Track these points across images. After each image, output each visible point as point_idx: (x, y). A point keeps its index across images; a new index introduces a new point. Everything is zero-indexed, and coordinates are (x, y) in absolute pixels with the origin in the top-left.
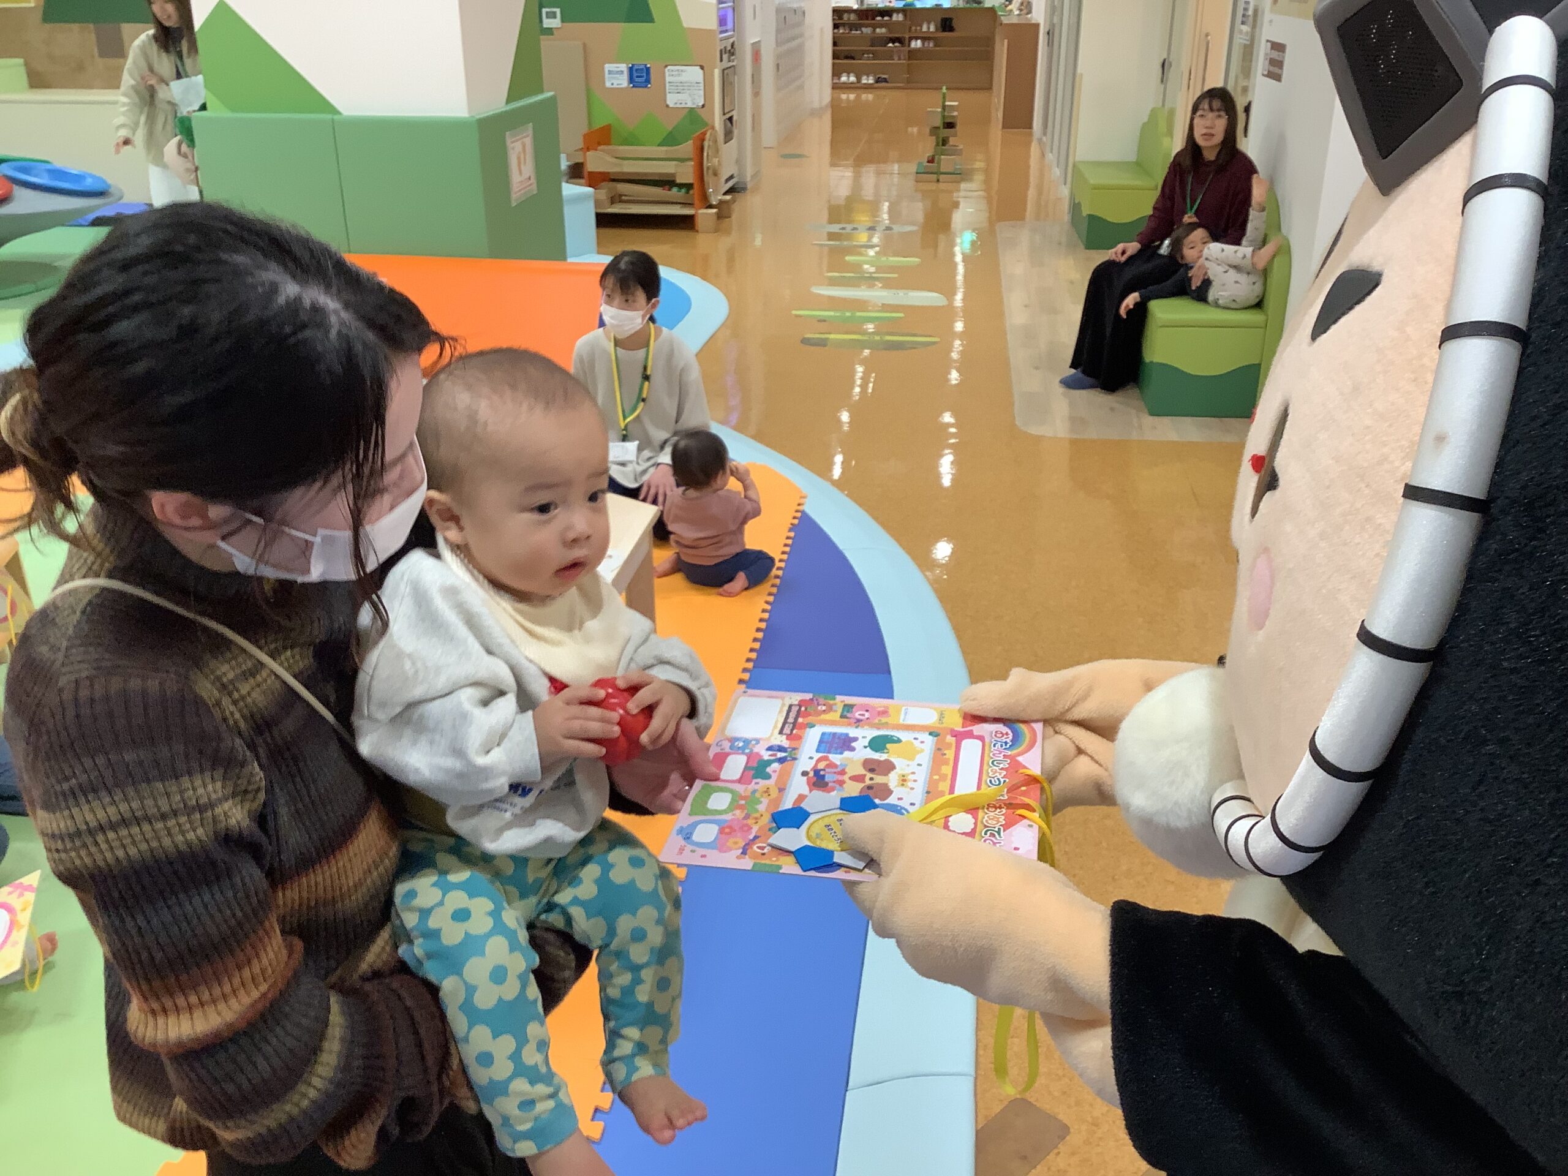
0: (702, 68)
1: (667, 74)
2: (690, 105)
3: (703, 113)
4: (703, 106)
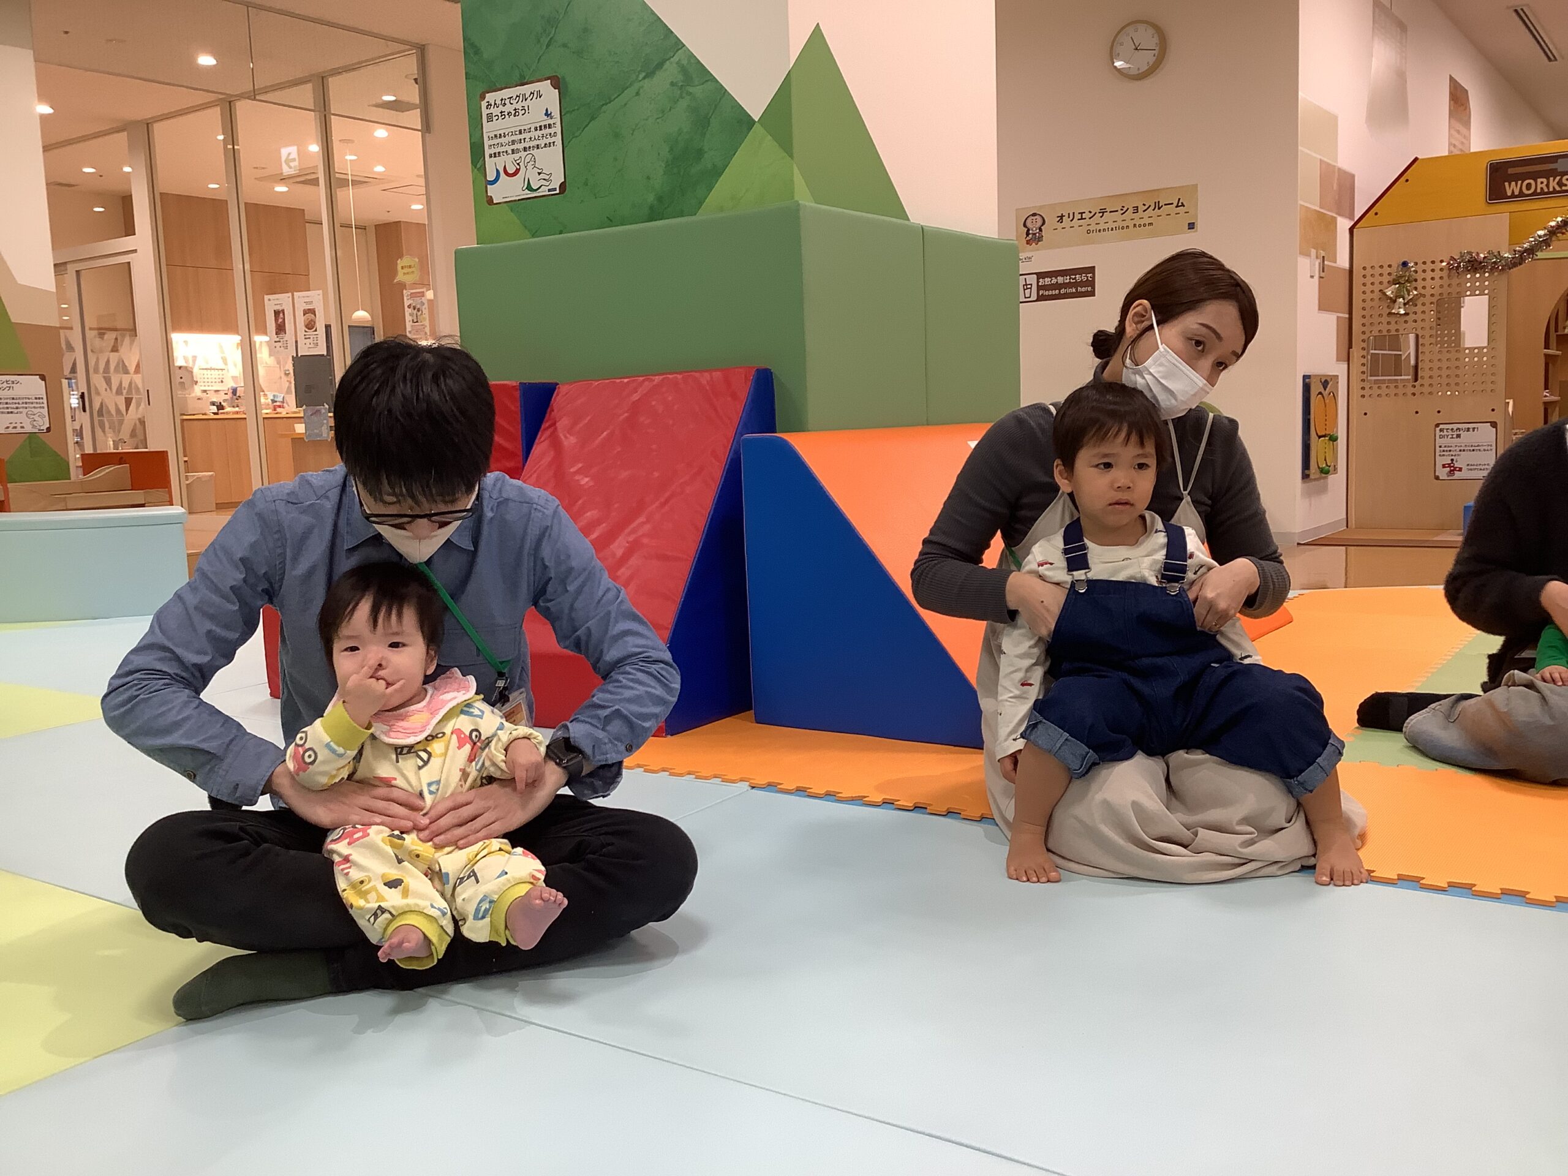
0: (43, 378)
2: (29, 429)
3: (46, 438)
4: (49, 430)
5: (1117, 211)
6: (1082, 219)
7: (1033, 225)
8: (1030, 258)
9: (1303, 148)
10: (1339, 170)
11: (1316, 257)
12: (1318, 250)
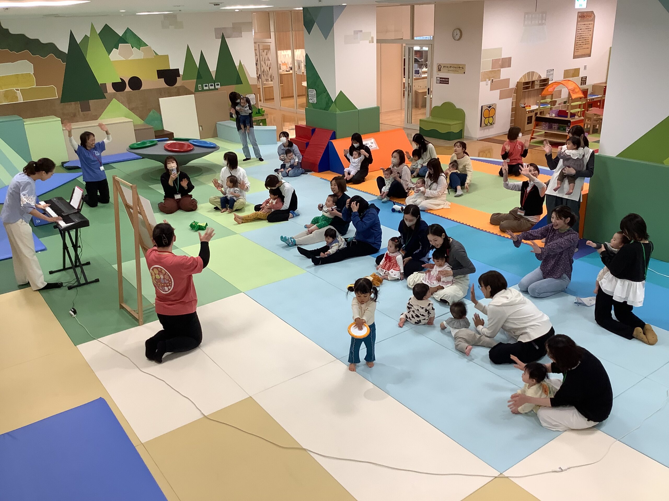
4: (256, 104)
5: (453, 67)
6: (447, 68)
7: (440, 67)
8: (439, 73)
9: (483, 60)
10: (502, 59)
11: (489, 80)
12: (490, 78)
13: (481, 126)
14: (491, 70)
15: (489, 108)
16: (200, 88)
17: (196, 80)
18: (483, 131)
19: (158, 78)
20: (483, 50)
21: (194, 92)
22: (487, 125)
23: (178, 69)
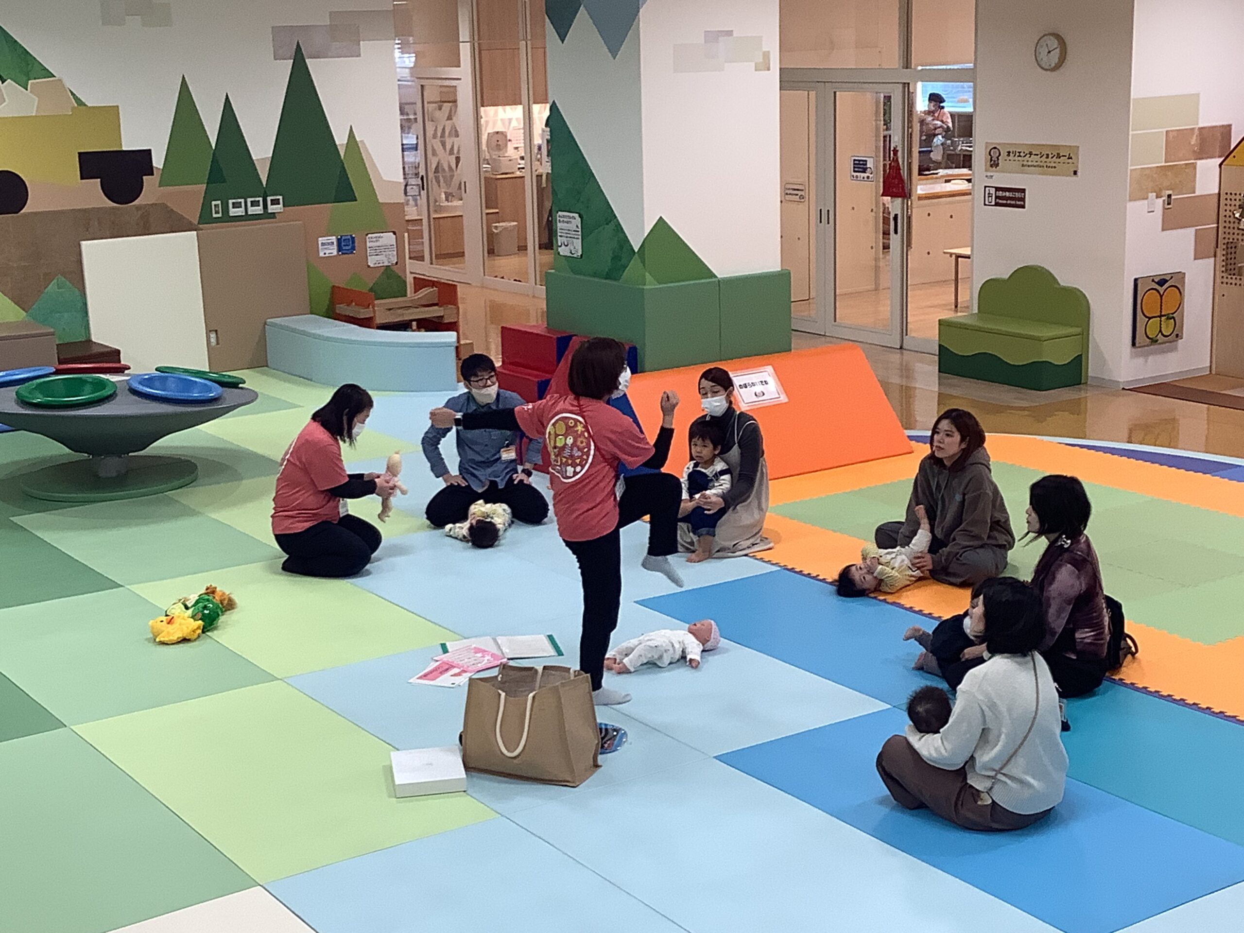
0: (394, 233)
1: (368, 240)
2: (386, 264)
3: (395, 268)
4: (397, 263)
5: (1037, 155)
6: (1020, 156)
7: (995, 154)
8: (992, 176)
9: (1135, 132)
10: (1201, 129)
11: (1157, 197)
12: (1161, 190)
13: (1134, 344)
14: (1163, 164)
15: (1162, 286)
16: (217, 212)
17: (205, 185)
18: (1141, 360)
19: (82, 178)
20: (1134, 99)
21: (196, 222)
22: (1154, 341)
23: (149, 152)
